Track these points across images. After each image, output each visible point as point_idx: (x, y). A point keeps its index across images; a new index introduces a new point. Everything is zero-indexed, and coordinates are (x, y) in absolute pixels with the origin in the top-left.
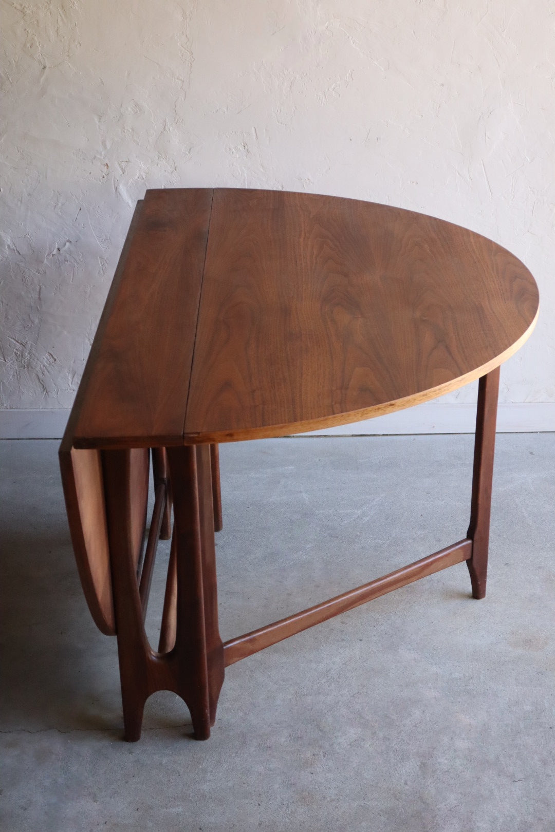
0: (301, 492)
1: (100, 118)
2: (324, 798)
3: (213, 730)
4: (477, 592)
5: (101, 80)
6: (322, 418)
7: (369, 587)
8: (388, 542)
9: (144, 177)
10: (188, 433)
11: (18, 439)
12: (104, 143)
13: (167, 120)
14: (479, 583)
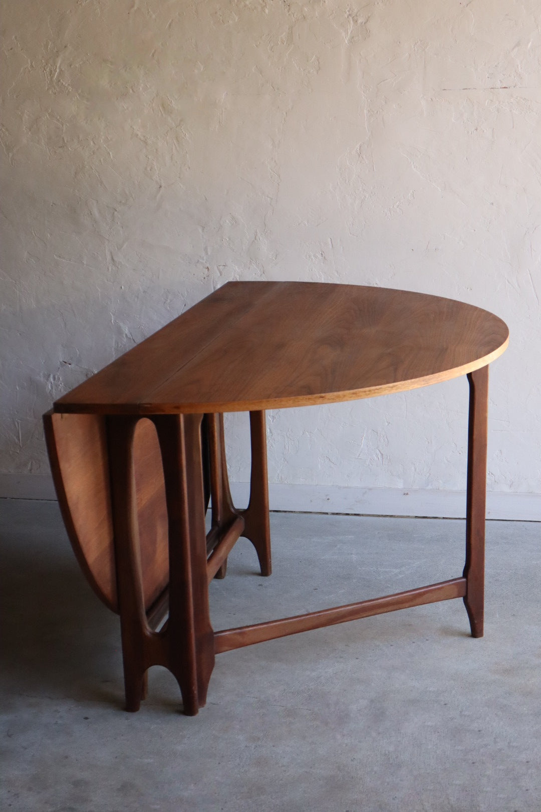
1: (203, 228)
2: (277, 764)
3: (202, 710)
4: (476, 631)
5: (205, 197)
9: (238, 279)
12: (206, 249)
13: (258, 231)
14: (476, 622)
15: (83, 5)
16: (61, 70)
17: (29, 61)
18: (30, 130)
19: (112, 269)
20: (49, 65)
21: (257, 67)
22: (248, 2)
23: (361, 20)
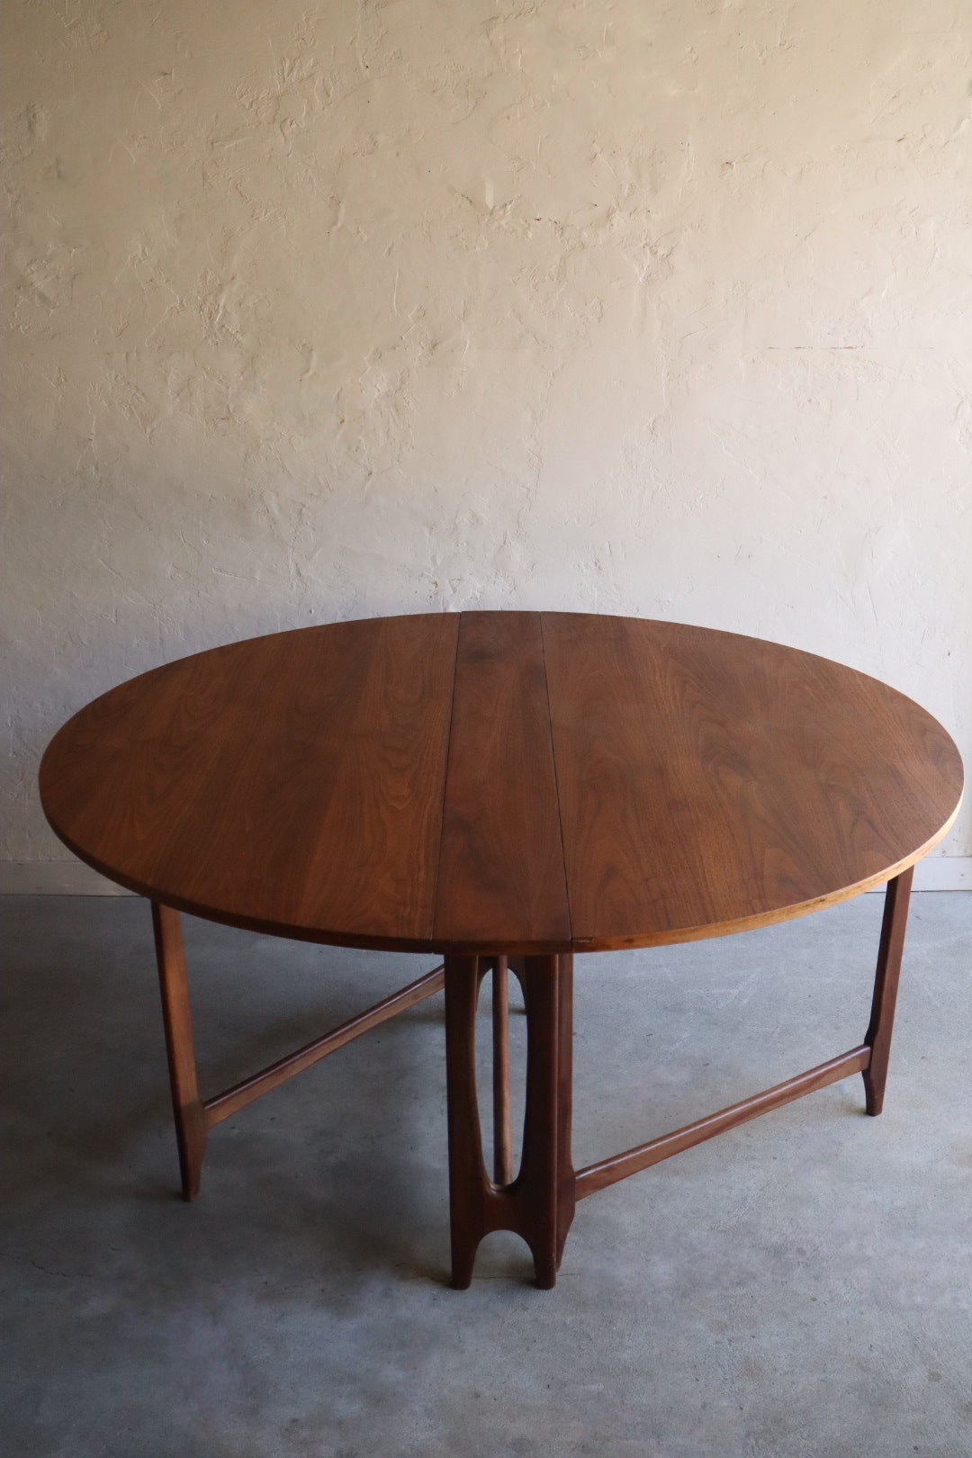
1: (431, 530)
4: (872, 1108)
5: (436, 488)
6: (741, 919)
7: (749, 1104)
9: (478, 597)
10: (577, 938)
12: (434, 558)
13: (508, 534)
14: (876, 1097)
15: (261, 220)
16: (227, 311)
17: (178, 298)
18: (178, 395)
19: (298, 587)
20: (208, 303)
21: (514, 310)
22: (503, 222)
23: (662, 251)
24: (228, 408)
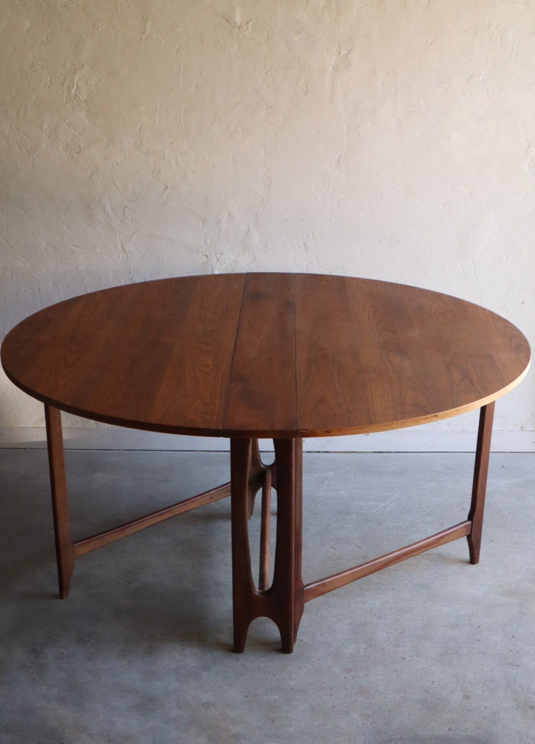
0: (340, 490)
1: (203, 222)
2: (376, 691)
3: (296, 647)
4: (473, 559)
5: (206, 197)
6: (389, 423)
8: (406, 524)
9: (232, 264)
10: (299, 430)
11: (133, 450)
12: (205, 240)
13: (251, 225)
14: (475, 553)
15: (99, 29)
16: (78, 86)
17: (48, 77)
18: (49, 138)
19: (122, 257)
20: (67, 81)
21: (253, 88)
22: (247, 33)
23: (343, 52)
24: (80, 145)
